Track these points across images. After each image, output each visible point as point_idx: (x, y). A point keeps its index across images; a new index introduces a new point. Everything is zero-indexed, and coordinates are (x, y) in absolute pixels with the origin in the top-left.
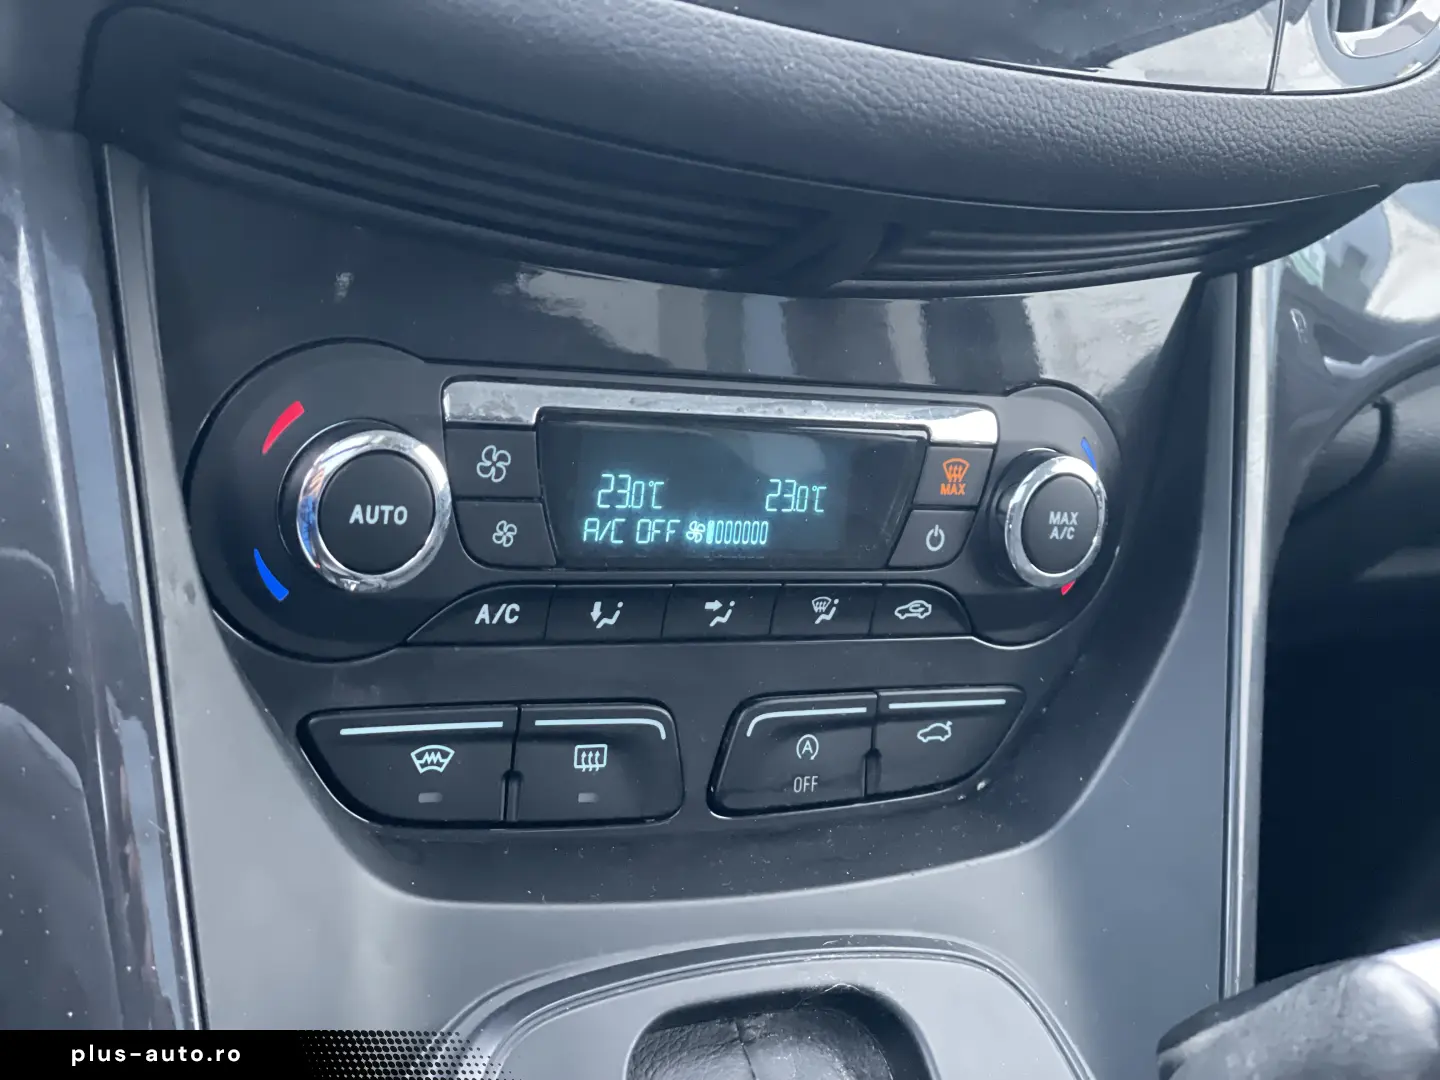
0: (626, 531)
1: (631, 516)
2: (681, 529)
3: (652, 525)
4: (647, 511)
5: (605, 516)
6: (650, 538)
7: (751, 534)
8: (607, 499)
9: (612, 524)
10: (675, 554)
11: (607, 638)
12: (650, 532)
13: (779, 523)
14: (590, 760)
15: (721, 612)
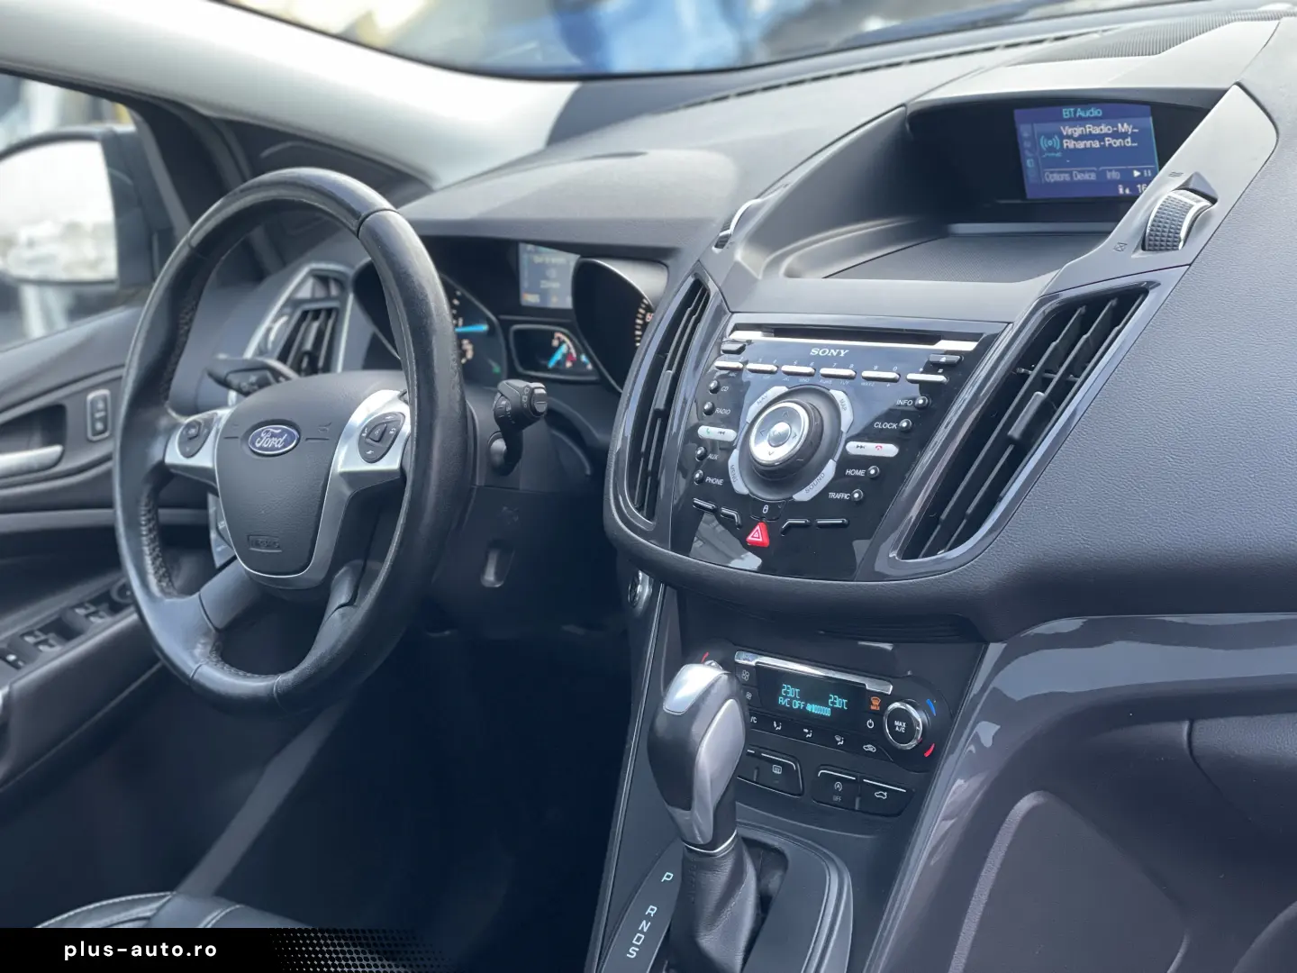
0: (790, 703)
1: (792, 699)
2: (805, 706)
3: (797, 702)
4: (795, 698)
5: (785, 697)
6: (797, 707)
7: (826, 712)
8: (785, 692)
9: (786, 700)
10: (803, 713)
11: (778, 732)
12: (797, 704)
13: (834, 710)
14: (777, 770)
15: (809, 733)
